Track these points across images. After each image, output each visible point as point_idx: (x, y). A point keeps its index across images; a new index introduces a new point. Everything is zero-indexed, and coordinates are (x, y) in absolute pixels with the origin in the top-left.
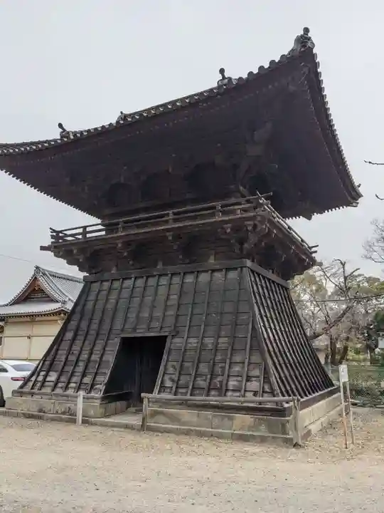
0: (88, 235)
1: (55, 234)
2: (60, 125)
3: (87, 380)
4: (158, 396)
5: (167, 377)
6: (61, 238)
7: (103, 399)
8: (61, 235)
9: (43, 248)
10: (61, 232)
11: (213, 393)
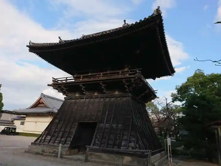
0: (68, 81)
1: (54, 80)
2: (59, 38)
3: (63, 139)
4: (93, 147)
5: (97, 140)
6: (56, 81)
7: (69, 147)
8: (56, 80)
9: (48, 85)
10: (56, 79)
11: (115, 147)
